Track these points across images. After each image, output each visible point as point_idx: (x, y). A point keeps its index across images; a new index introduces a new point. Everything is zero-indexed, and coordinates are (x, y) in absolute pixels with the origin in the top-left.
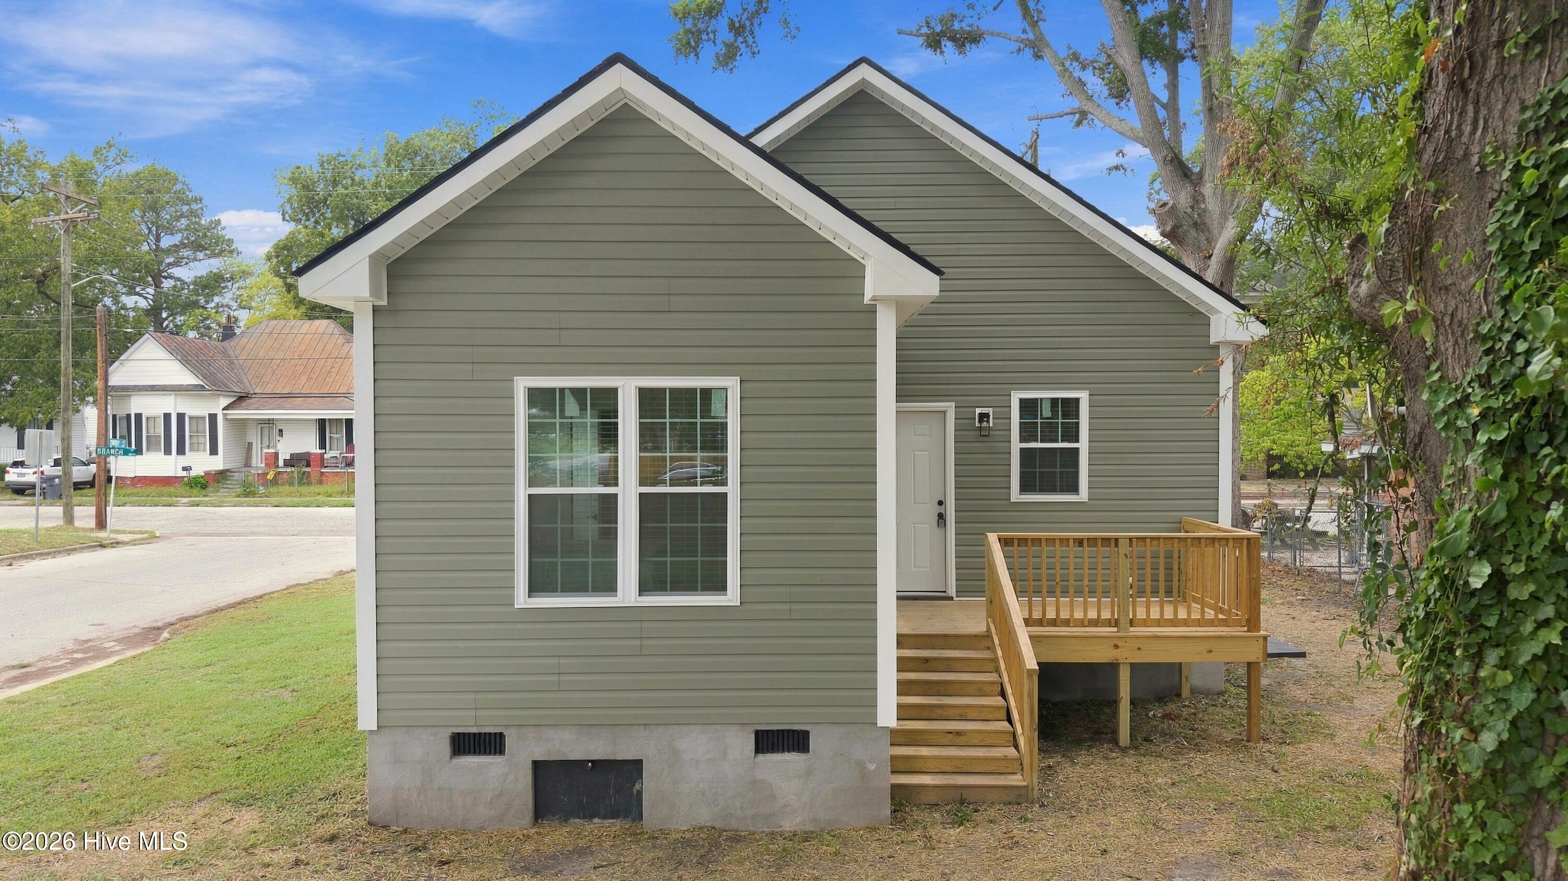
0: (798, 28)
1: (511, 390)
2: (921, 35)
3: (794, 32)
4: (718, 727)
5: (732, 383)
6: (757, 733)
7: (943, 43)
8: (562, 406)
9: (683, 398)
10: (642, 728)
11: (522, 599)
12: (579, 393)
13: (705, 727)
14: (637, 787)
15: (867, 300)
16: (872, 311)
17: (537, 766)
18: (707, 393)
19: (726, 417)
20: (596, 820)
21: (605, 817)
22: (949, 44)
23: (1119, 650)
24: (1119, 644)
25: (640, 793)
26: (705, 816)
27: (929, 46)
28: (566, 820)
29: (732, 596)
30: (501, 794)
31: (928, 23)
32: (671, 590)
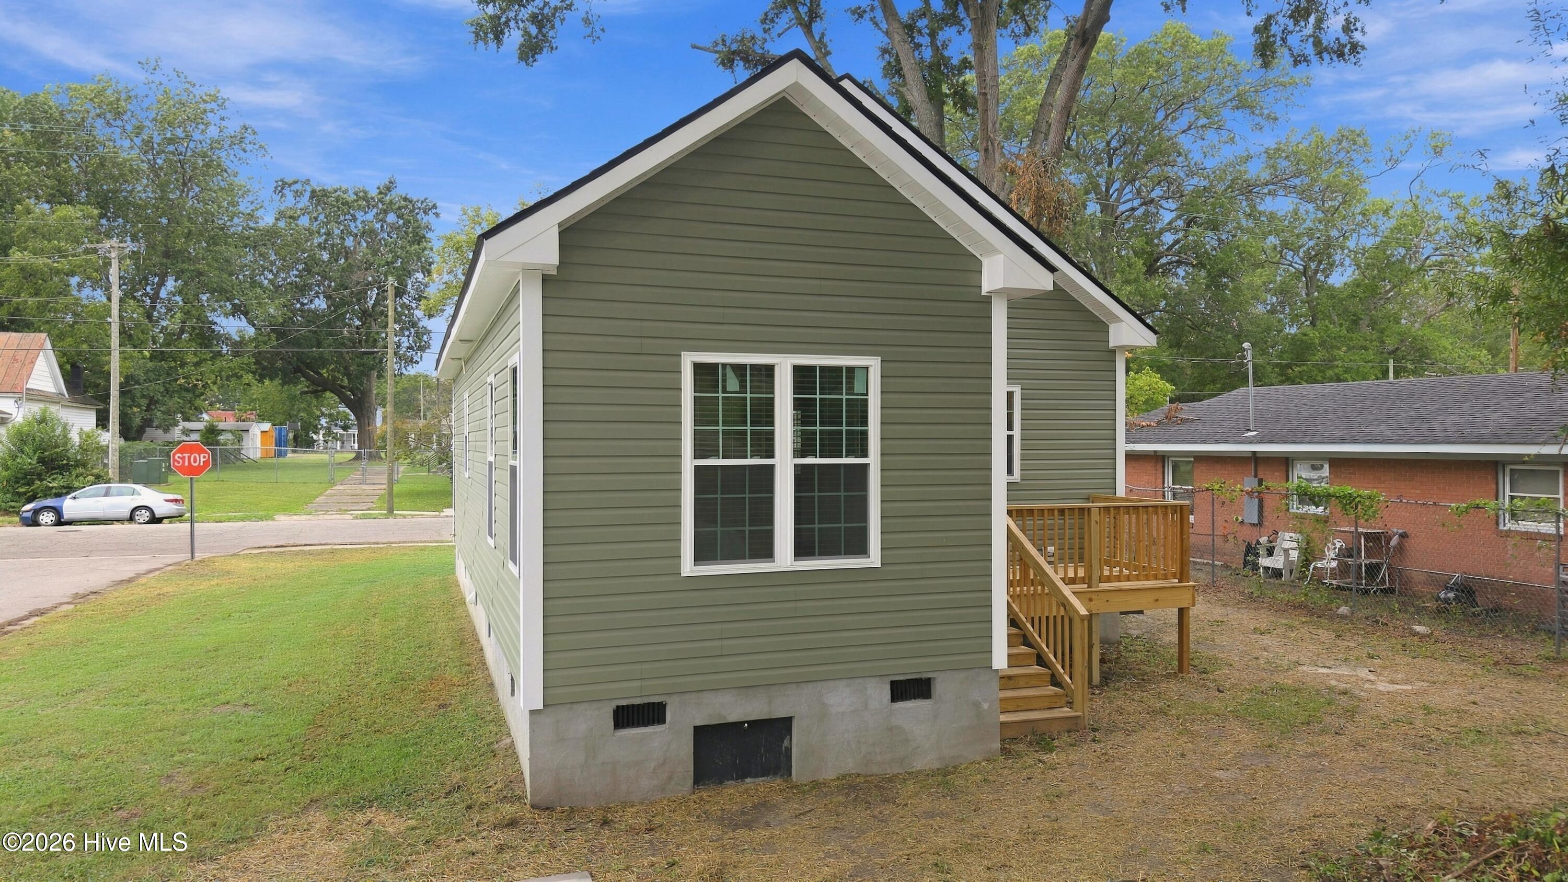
0: (603, 30)
1: (679, 364)
2: (716, 52)
3: (598, 33)
4: (860, 680)
5: (874, 364)
6: (893, 683)
7: (736, 62)
8: (724, 381)
9: (831, 373)
10: (794, 685)
11: (688, 567)
12: (739, 369)
13: (848, 681)
14: (786, 743)
15: (984, 292)
16: (987, 301)
17: (699, 731)
18: (851, 370)
19: (867, 394)
20: (748, 780)
21: (756, 776)
22: (741, 63)
23: (1092, 603)
24: (1093, 597)
25: (789, 750)
26: (850, 765)
27: (723, 63)
28: (721, 783)
29: (874, 558)
30: (664, 763)
31: (723, 41)
32: (819, 555)
